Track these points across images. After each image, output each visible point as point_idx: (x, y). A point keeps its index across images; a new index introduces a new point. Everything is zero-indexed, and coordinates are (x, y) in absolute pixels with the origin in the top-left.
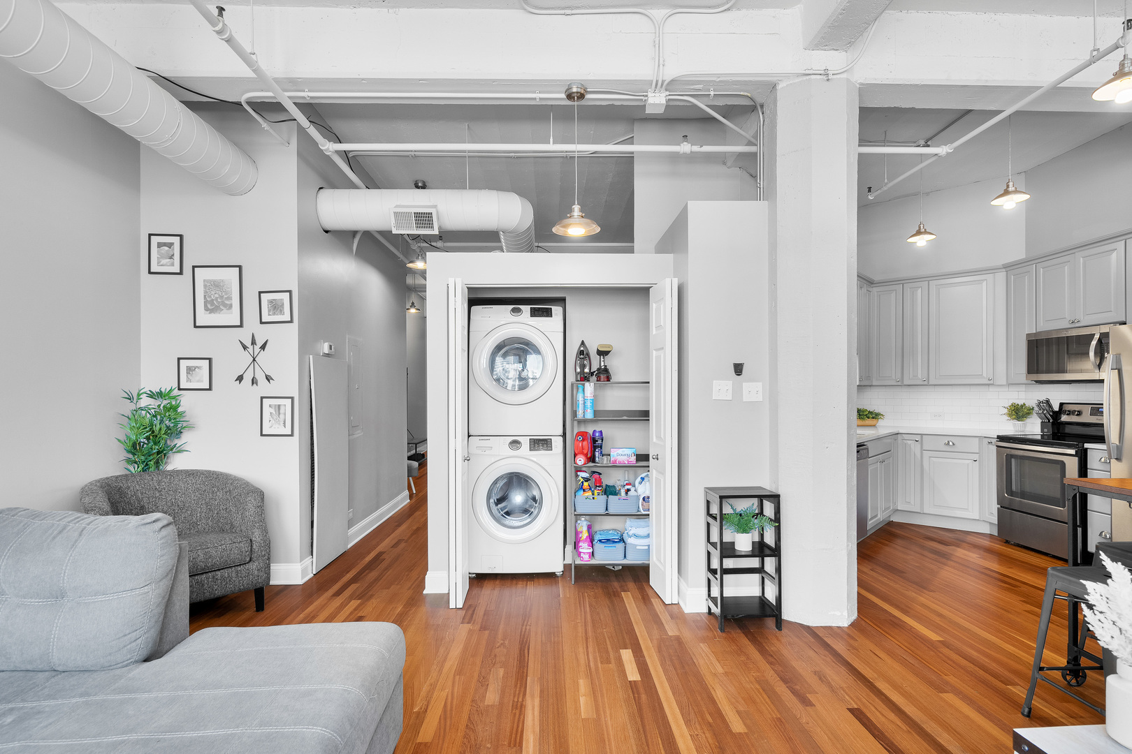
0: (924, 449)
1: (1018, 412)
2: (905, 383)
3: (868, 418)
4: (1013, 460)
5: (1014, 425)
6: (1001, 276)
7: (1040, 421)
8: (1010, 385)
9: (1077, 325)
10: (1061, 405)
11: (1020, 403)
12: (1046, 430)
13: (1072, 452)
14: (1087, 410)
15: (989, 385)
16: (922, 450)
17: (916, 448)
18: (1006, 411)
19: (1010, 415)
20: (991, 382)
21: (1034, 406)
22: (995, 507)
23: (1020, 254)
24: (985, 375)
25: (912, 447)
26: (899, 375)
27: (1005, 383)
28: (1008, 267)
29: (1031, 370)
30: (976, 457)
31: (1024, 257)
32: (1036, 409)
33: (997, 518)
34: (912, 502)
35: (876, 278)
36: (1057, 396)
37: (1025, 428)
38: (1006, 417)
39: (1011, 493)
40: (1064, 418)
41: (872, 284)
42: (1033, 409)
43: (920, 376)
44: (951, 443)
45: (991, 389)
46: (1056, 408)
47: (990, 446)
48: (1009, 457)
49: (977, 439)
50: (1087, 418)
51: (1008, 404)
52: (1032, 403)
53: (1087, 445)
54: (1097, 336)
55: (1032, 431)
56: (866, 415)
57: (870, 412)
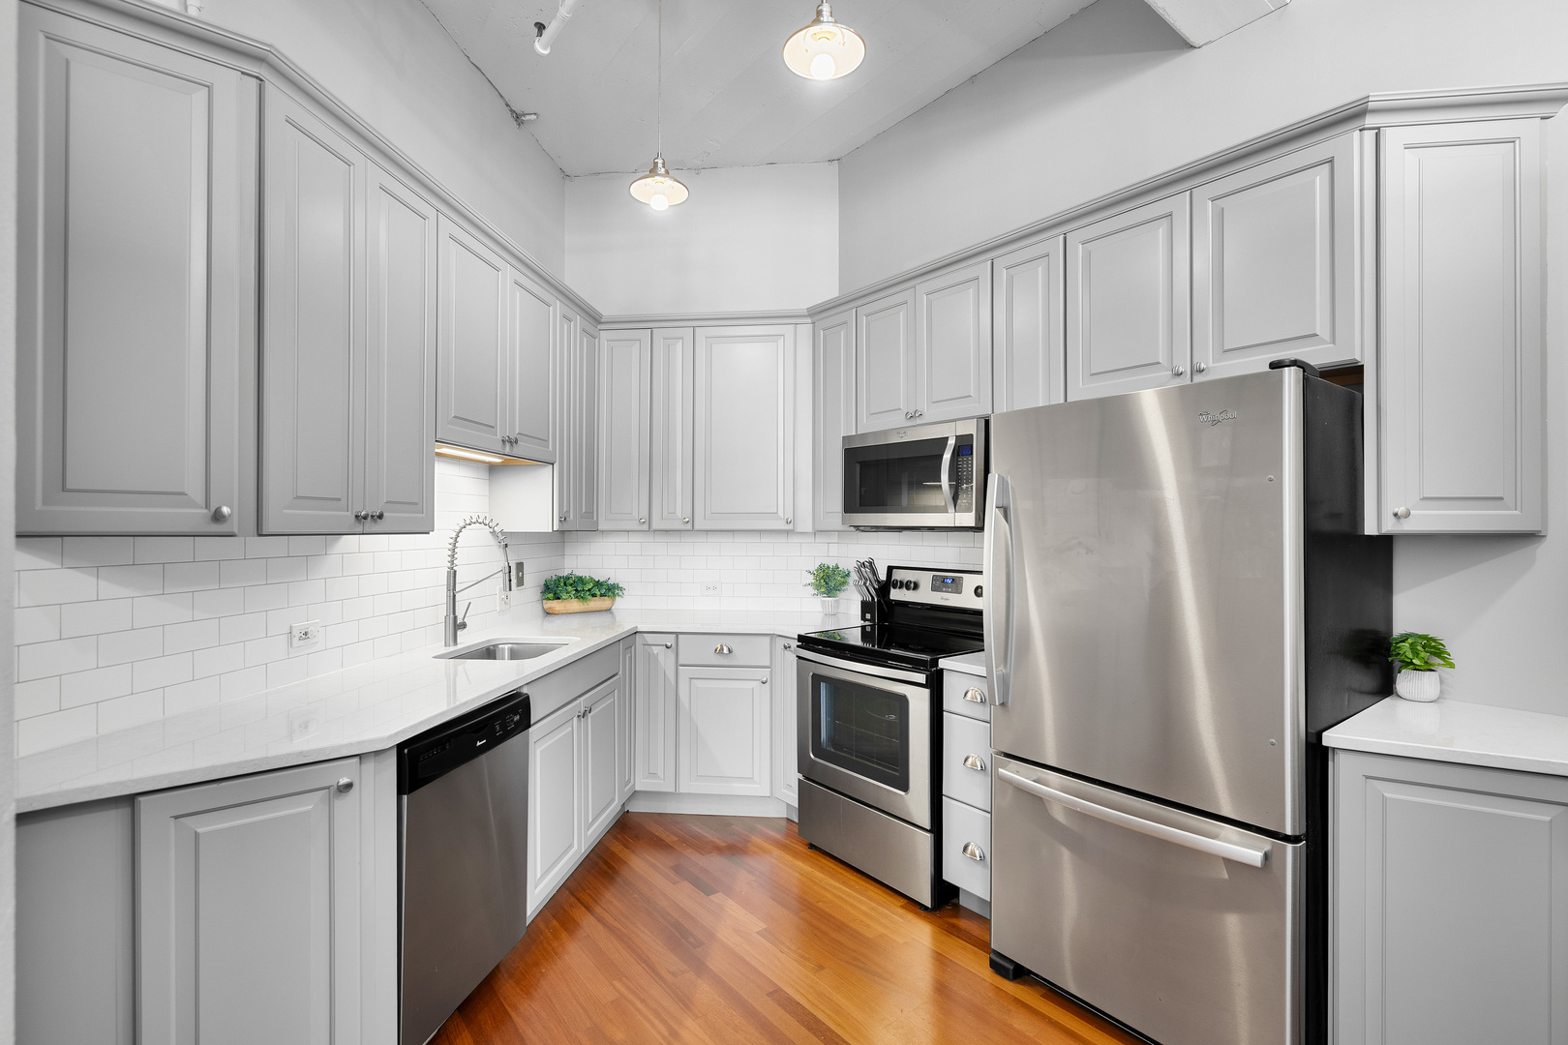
0: (681, 662)
1: (828, 581)
2: (655, 526)
3: (594, 595)
4: (823, 685)
5: (823, 602)
6: (805, 330)
7: (860, 599)
8: (816, 532)
9: (919, 421)
10: (890, 569)
11: (832, 564)
12: (868, 616)
13: (921, 678)
14: (925, 580)
15: (787, 532)
16: (677, 665)
17: (666, 660)
18: (811, 579)
19: (818, 587)
20: (790, 527)
21: (852, 569)
22: (794, 776)
23: (829, 290)
24: (781, 513)
25: (661, 659)
26: (645, 513)
27: (811, 530)
28: (817, 313)
29: (849, 507)
30: (765, 674)
31: (837, 295)
32: (854, 576)
33: (797, 796)
34: (660, 773)
35: (606, 310)
36: (886, 552)
37: (838, 607)
38: (811, 590)
39: (818, 750)
40: (896, 594)
41: (600, 323)
42: (848, 575)
43: (679, 514)
44: (726, 651)
45: (796, 539)
46: (883, 577)
47: (787, 652)
48: (817, 679)
49: (768, 639)
50: (925, 595)
51: (813, 567)
52: (848, 564)
53: (943, 663)
54: (952, 442)
55: (848, 617)
56: (589, 590)
57: (598, 584)
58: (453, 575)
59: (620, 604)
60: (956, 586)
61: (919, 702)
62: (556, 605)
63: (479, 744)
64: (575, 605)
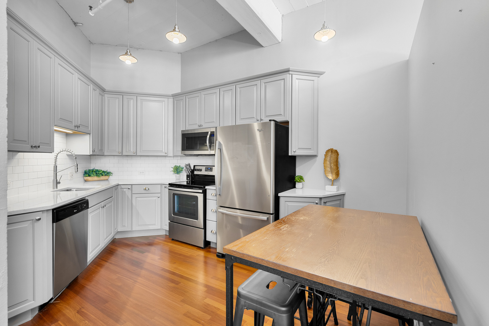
0: (133, 193)
1: (177, 170)
2: (124, 154)
3: (102, 175)
4: (176, 196)
5: (176, 176)
6: (171, 100)
7: (186, 174)
8: (174, 156)
9: (201, 127)
10: (194, 166)
11: (178, 165)
12: (188, 179)
13: (201, 191)
14: (203, 168)
15: (165, 156)
16: (132, 194)
17: (128, 193)
18: (172, 169)
19: (174, 171)
20: (166, 155)
21: (184, 167)
22: (167, 221)
23: (179, 91)
24: (164, 151)
25: (127, 192)
26: (120, 150)
27: (172, 155)
28: (174, 96)
29: (183, 149)
30: (159, 195)
31: (180, 92)
32: (185, 168)
33: (168, 227)
34: (126, 225)
35: (107, 88)
36: (193, 162)
37: (180, 177)
38: (173, 173)
39: (174, 214)
40: (196, 173)
41: (105, 92)
42: (183, 168)
43: (132, 150)
44: (147, 189)
45: (167, 158)
46: (192, 168)
47: (166, 189)
48: (174, 194)
49: (160, 185)
50: (204, 173)
51: (173, 166)
52: (183, 165)
53: (206, 187)
54: (209, 133)
55: (183, 179)
56: (101, 174)
57: (104, 172)
58: (56, 167)
59: (111, 178)
60: (211, 170)
61: (200, 197)
62: (89, 178)
63: (75, 211)
64: (96, 178)
